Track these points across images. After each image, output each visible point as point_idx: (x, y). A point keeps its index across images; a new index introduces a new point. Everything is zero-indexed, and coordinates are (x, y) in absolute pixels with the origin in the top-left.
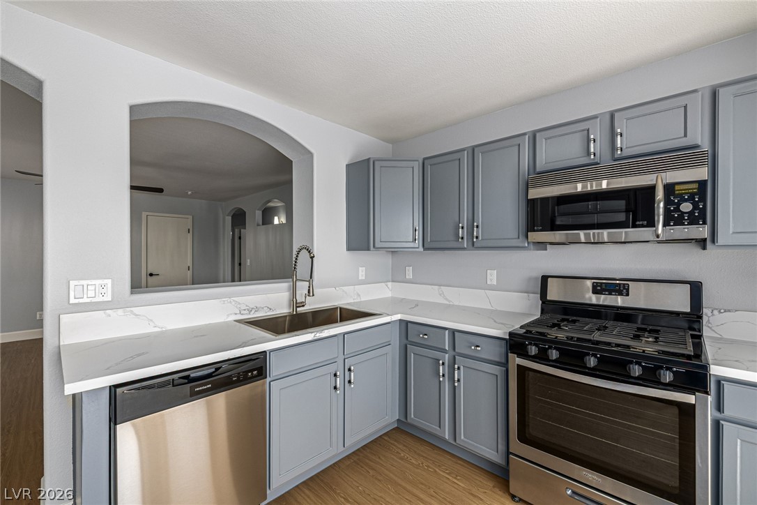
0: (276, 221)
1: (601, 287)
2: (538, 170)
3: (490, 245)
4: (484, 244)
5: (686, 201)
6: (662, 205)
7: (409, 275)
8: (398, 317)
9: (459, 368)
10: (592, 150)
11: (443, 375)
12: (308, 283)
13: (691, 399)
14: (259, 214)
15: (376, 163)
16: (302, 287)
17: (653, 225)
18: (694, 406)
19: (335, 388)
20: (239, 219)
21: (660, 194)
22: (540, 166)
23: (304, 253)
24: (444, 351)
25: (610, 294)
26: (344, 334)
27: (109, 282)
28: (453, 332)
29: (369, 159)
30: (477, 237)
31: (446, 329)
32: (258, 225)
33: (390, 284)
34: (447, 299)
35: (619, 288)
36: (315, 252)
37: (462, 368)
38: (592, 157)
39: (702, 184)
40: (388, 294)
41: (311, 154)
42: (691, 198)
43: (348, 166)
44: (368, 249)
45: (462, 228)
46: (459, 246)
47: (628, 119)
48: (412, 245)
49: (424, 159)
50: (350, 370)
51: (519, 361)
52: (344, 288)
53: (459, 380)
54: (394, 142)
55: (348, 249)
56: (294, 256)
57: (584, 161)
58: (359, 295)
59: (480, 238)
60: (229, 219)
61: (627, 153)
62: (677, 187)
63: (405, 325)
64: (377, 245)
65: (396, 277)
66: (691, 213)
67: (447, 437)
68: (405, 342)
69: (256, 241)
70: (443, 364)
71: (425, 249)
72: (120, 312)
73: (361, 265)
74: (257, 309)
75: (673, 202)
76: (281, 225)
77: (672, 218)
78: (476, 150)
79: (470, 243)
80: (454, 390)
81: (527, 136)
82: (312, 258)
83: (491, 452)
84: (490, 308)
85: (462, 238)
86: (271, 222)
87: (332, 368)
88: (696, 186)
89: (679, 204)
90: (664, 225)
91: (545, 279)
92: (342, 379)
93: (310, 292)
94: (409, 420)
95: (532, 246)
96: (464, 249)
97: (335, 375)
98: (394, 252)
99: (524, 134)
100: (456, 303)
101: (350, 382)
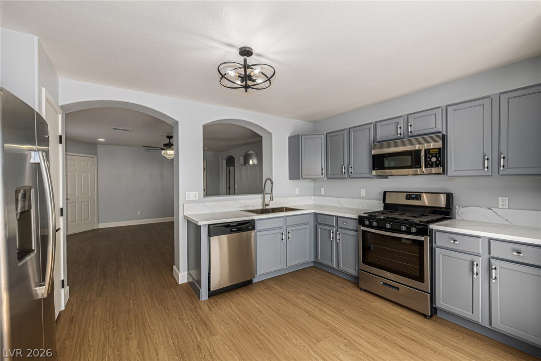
0: (251, 163)
1: (409, 196)
2: (378, 140)
3: (358, 176)
4: (355, 176)
5: (434, 156)
6: (423, 158)
7: (323, 192)
8: (313, 211)
9: (339, 234)
10: (399, 132)
11: (333, 238)
12: (270, 195)
13: (422, 238)
14: (242, 159)
15: (303, 136)
16: (268, 197)
17: (421, 167)
18: (423, 241)
19: (282, 239)
20: (231, 161)
21: (423, 154)
22: (379, 138)
23: (268, 181)
24: (333, 226)
25: (413, 200)
26: (286, 217)
27: (197, 192)
28: (337, 217)
29: (299, 135)
30: (351, 173)
31: (334, 216)
32: (242, 165)
33: (312, 197)
34: (341, 204)
35: (418, 197)
36: (273, 181)
37: (341, 234)
38: (399, 135)
39: (439, 149)
40: (312, 202)
41: (271, 134)
42: (436, 156)
43: (289, 137)
44: (299, 179)
45: (345, 168)
46: (343, 177)
47: (414, 118)
48: (321, 177)
49: (327, 133)
50: (289, 233)
51: (363, 228)
52: (288, 198)
53: (339, 240)
54: (314, 122)
55: (290, 179)
56: (264, 183)
57: (395, 137)
58: (295, 202)
59: (353, 173)
60: (225, 162)
61: (414, 134)
62: (431, 151)
63: (316, 215)
64: (303, 177)
65: (316, 194)
66: (436, 162)
67: (335, 267)
68: (316, 223)
69: (241, 174)
70: (333, 232)
71: (328, 179)
72: (201, 204)
73: (297, 186)
74: (248, 206)
75: (429, 157)
76: (254, 165)
77: (429, 164)
78: (351, 130)
79: (348, 176)
80: (337, 244)
81: (373, 125)
82: (272, 183)
83: (353, 271)
84: (362, 208)
85: (345, 173)
86: (249, 163)
87: (281, 231)
88: (437, 150)
89: (431, 158)
90: (425, 167)
91: (385, 193)
92: (285, 237)
93: (271, 199)
94: (318, 261)
95: (375, 177)
96: (345, 178)
97: (282, 234)
98: (314, 180)
99: (372, 123)
100: (346, 206)
101: (289, 238)
